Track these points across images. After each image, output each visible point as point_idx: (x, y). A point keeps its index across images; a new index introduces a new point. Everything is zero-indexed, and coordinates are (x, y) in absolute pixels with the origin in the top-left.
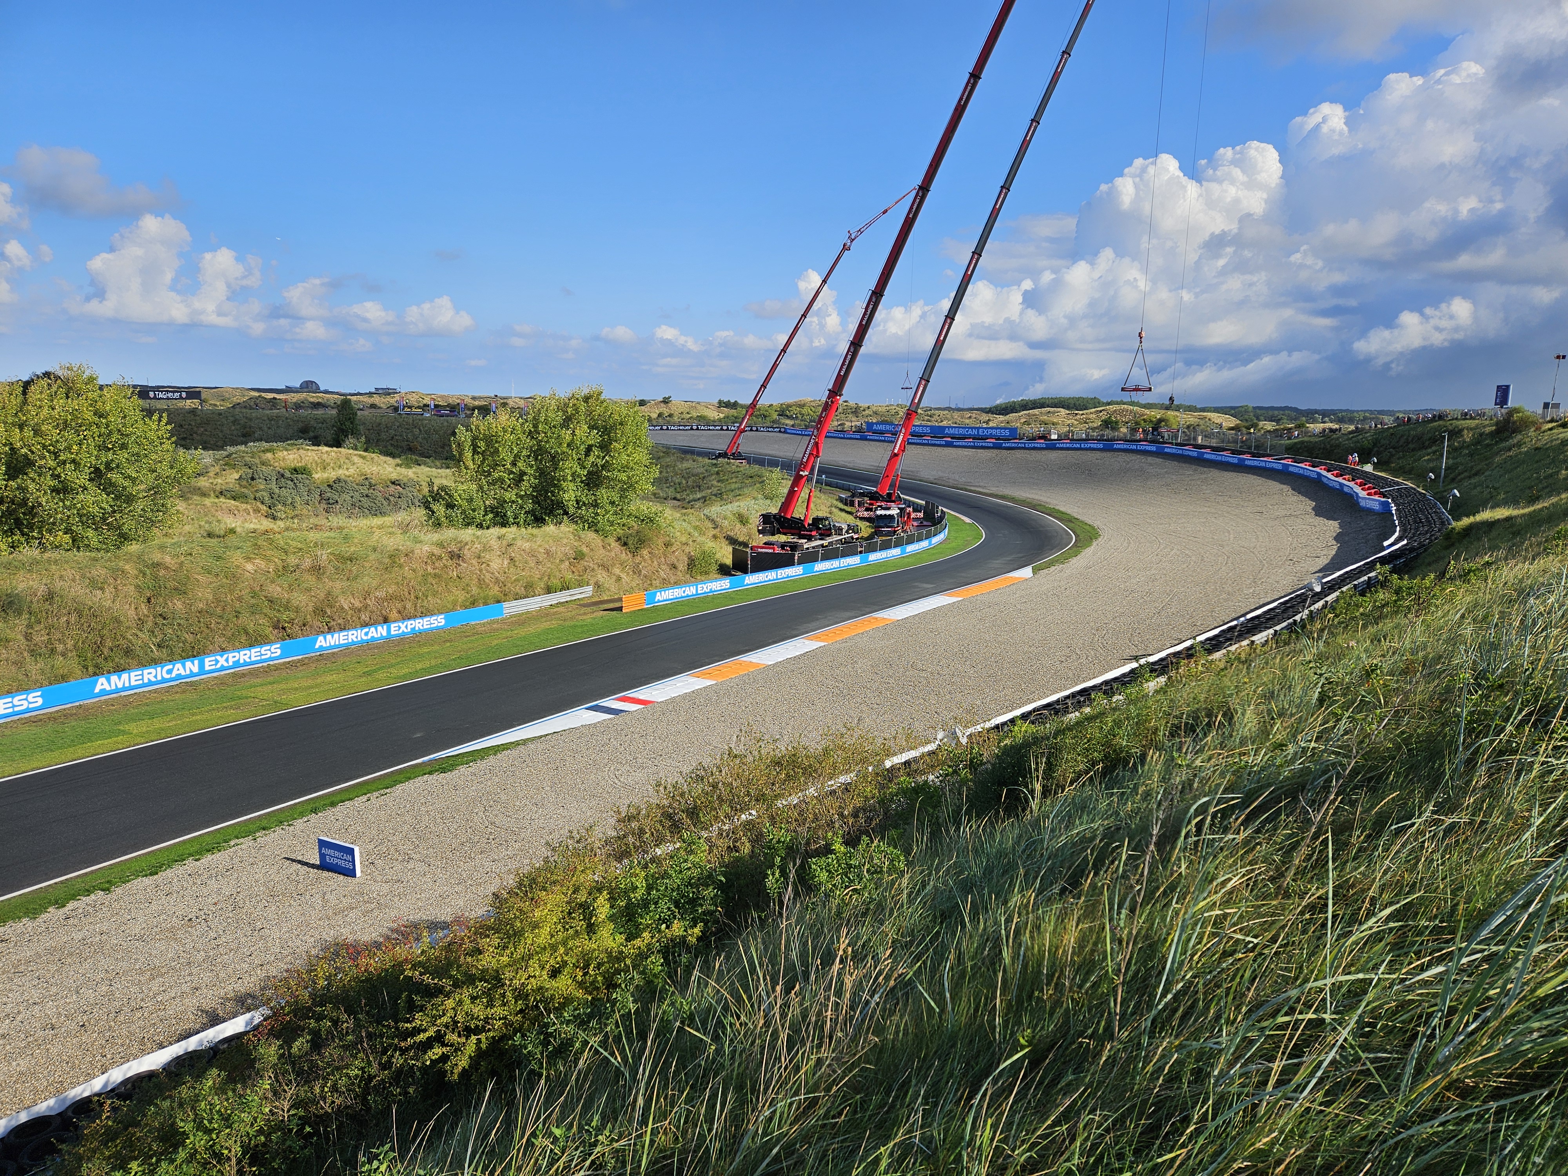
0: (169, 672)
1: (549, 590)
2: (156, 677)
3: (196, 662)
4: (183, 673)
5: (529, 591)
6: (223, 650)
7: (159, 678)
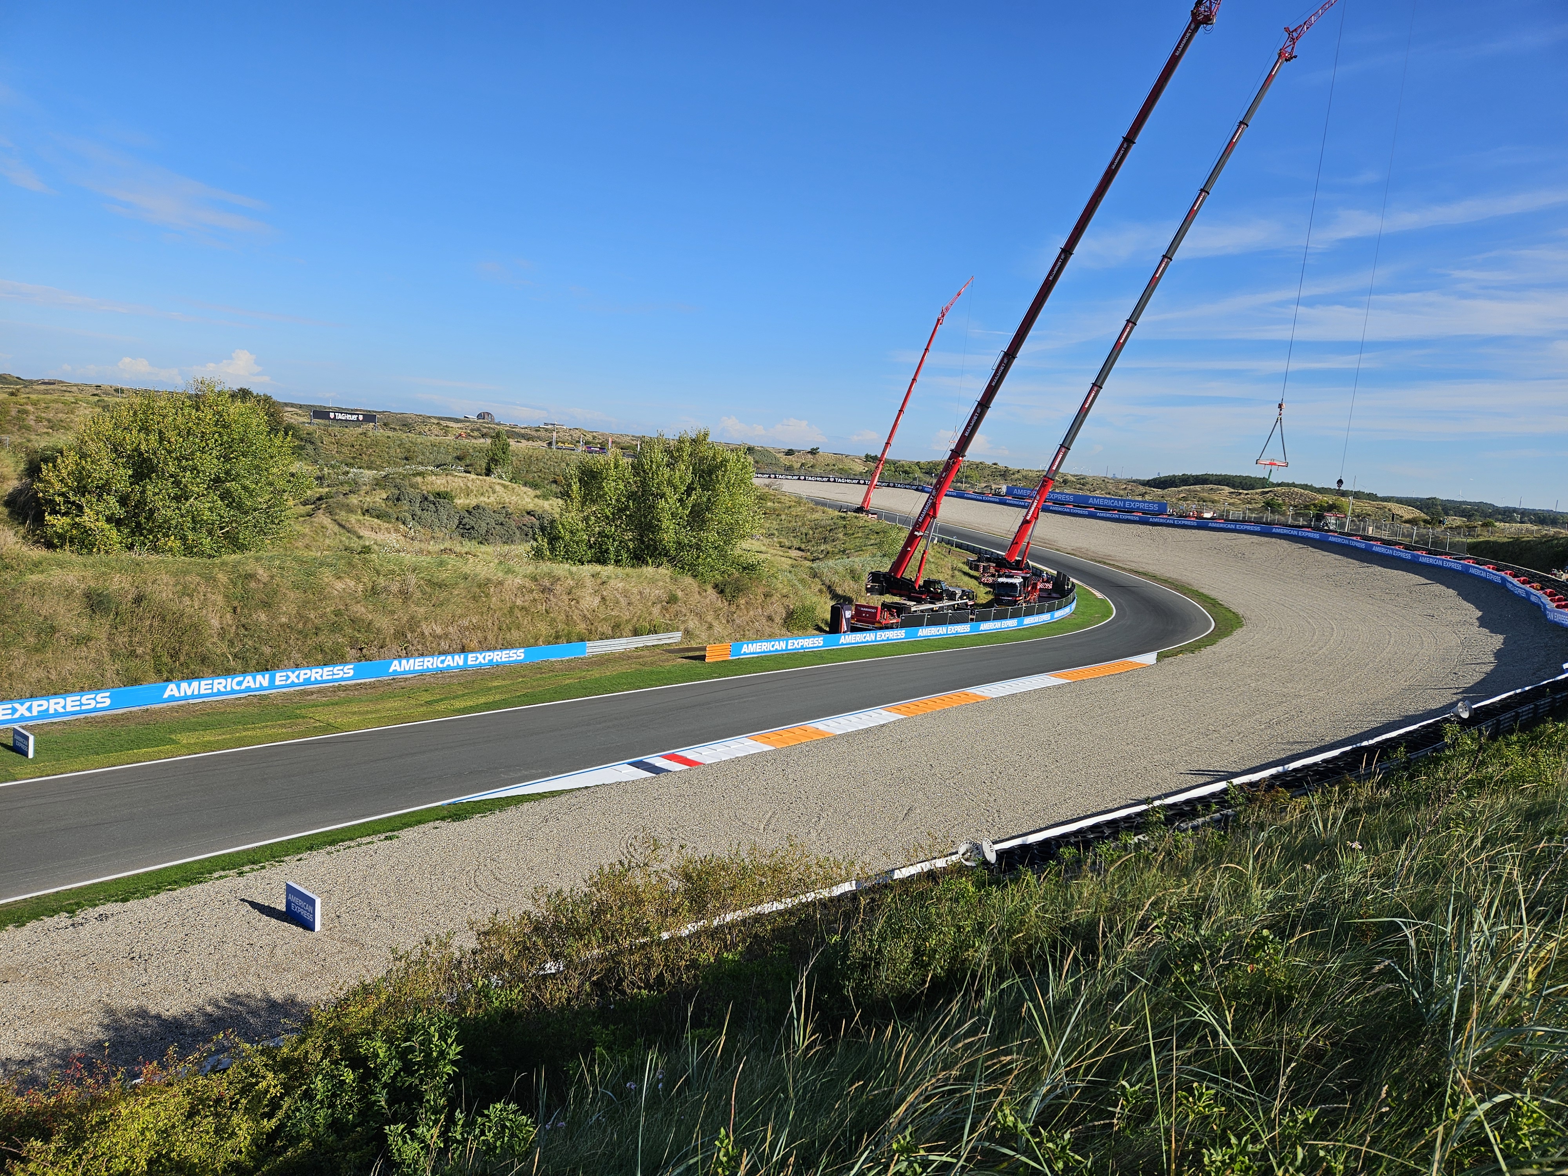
0: (239, 683)
1: (636, 633)
2: (225, 687)
3: (267, 676)
4: (253, 686)
5: (616, 631)
6: (297, 666)
7: (229, 689)
